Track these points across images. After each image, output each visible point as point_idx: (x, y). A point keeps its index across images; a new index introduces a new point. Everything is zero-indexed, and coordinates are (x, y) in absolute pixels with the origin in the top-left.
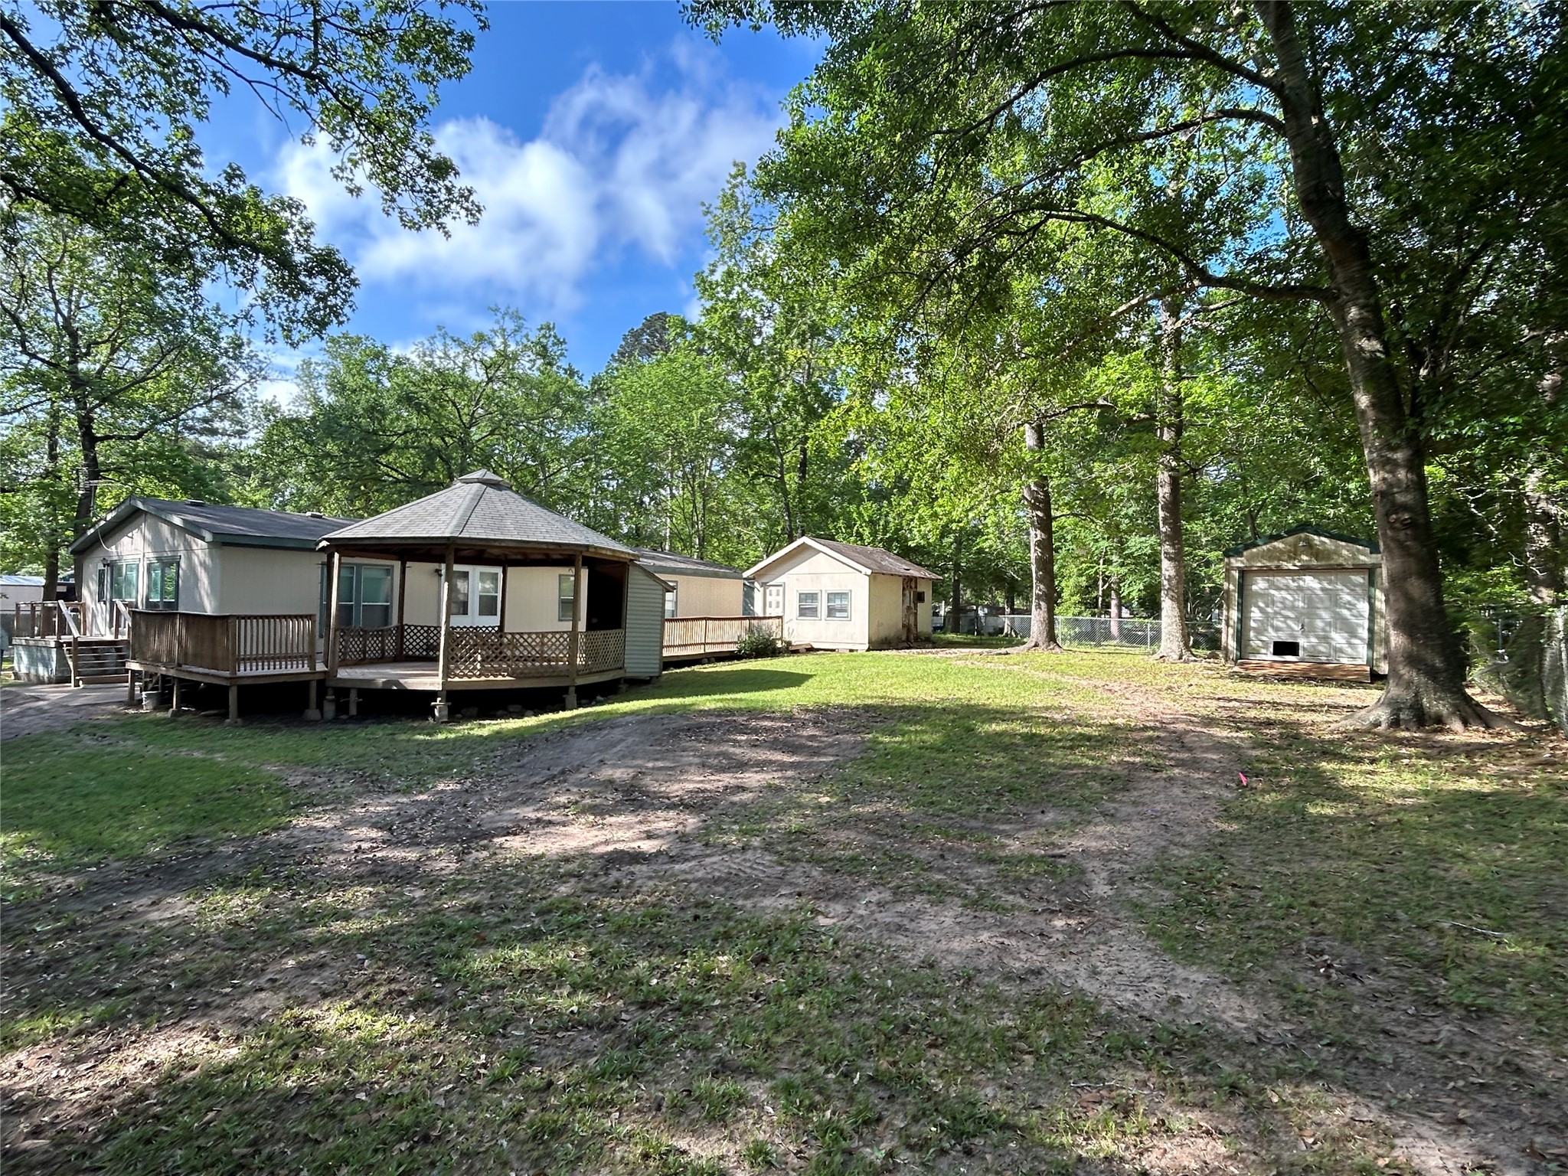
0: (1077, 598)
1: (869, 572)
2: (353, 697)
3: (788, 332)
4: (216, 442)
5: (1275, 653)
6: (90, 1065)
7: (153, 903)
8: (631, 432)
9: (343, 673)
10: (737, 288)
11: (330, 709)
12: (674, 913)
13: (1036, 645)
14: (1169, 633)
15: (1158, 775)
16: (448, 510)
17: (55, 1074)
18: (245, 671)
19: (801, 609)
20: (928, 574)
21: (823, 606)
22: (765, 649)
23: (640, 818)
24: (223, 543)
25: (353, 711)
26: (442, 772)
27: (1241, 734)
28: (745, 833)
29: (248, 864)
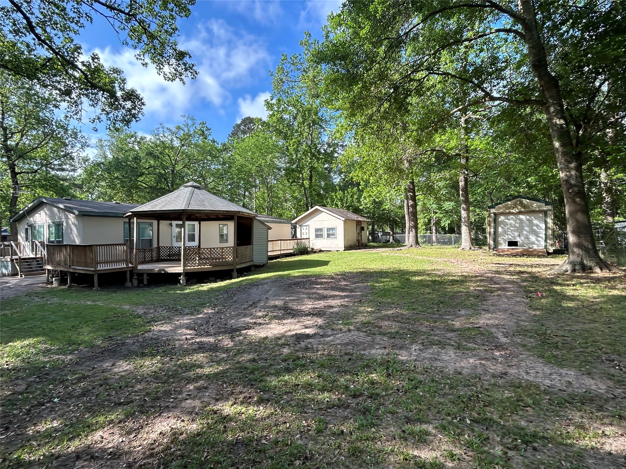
0: (424, 227)
1: (344, 219)
2: (145, 276)
3: (304, 124)
4: (64, 174)
5: (509, 246)
6: (134, 435)
7: (113, 365)
8: (242, 166)
9: (140, 267)
10: (283, 106)
11: (135, 282)
12: (337, 357)
13: (411, 246)
14: (465, 239)
15: (493, 294)
16: (180, 198)
17: (121, 440)
18: (101, 267)
19: (316, 235)
20: (365, 219)
21: (325, 233)
22: (304, 251)
23: (296, 320)
24: (83, 215)
25: (145, 282)
26: (203, 305)
27: (514, 277)
28: (346, 324)
29: (142, 346)
